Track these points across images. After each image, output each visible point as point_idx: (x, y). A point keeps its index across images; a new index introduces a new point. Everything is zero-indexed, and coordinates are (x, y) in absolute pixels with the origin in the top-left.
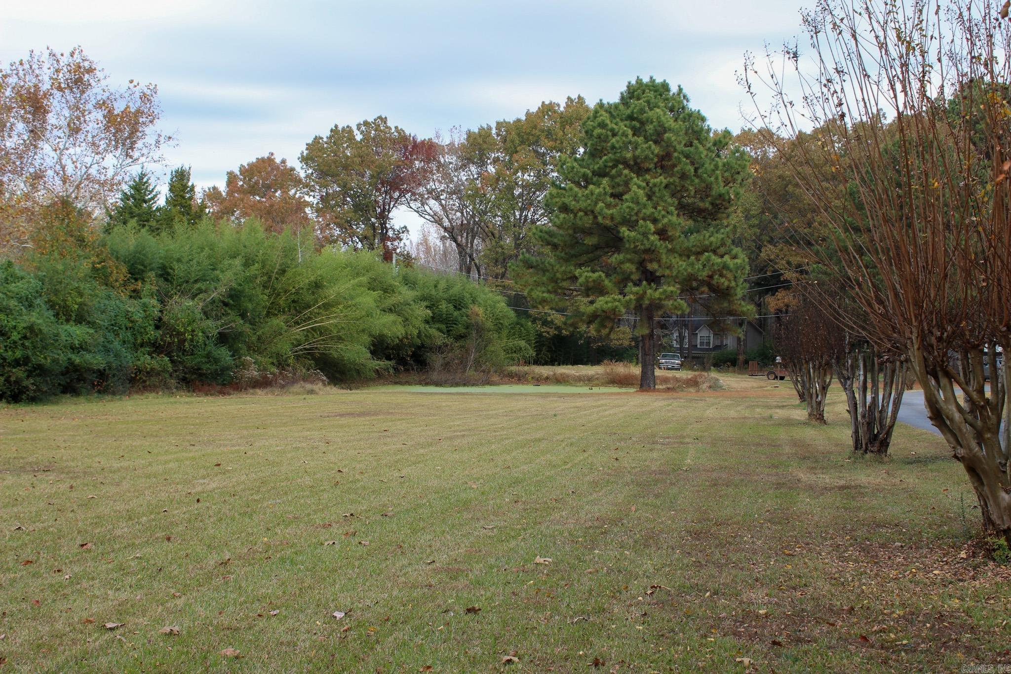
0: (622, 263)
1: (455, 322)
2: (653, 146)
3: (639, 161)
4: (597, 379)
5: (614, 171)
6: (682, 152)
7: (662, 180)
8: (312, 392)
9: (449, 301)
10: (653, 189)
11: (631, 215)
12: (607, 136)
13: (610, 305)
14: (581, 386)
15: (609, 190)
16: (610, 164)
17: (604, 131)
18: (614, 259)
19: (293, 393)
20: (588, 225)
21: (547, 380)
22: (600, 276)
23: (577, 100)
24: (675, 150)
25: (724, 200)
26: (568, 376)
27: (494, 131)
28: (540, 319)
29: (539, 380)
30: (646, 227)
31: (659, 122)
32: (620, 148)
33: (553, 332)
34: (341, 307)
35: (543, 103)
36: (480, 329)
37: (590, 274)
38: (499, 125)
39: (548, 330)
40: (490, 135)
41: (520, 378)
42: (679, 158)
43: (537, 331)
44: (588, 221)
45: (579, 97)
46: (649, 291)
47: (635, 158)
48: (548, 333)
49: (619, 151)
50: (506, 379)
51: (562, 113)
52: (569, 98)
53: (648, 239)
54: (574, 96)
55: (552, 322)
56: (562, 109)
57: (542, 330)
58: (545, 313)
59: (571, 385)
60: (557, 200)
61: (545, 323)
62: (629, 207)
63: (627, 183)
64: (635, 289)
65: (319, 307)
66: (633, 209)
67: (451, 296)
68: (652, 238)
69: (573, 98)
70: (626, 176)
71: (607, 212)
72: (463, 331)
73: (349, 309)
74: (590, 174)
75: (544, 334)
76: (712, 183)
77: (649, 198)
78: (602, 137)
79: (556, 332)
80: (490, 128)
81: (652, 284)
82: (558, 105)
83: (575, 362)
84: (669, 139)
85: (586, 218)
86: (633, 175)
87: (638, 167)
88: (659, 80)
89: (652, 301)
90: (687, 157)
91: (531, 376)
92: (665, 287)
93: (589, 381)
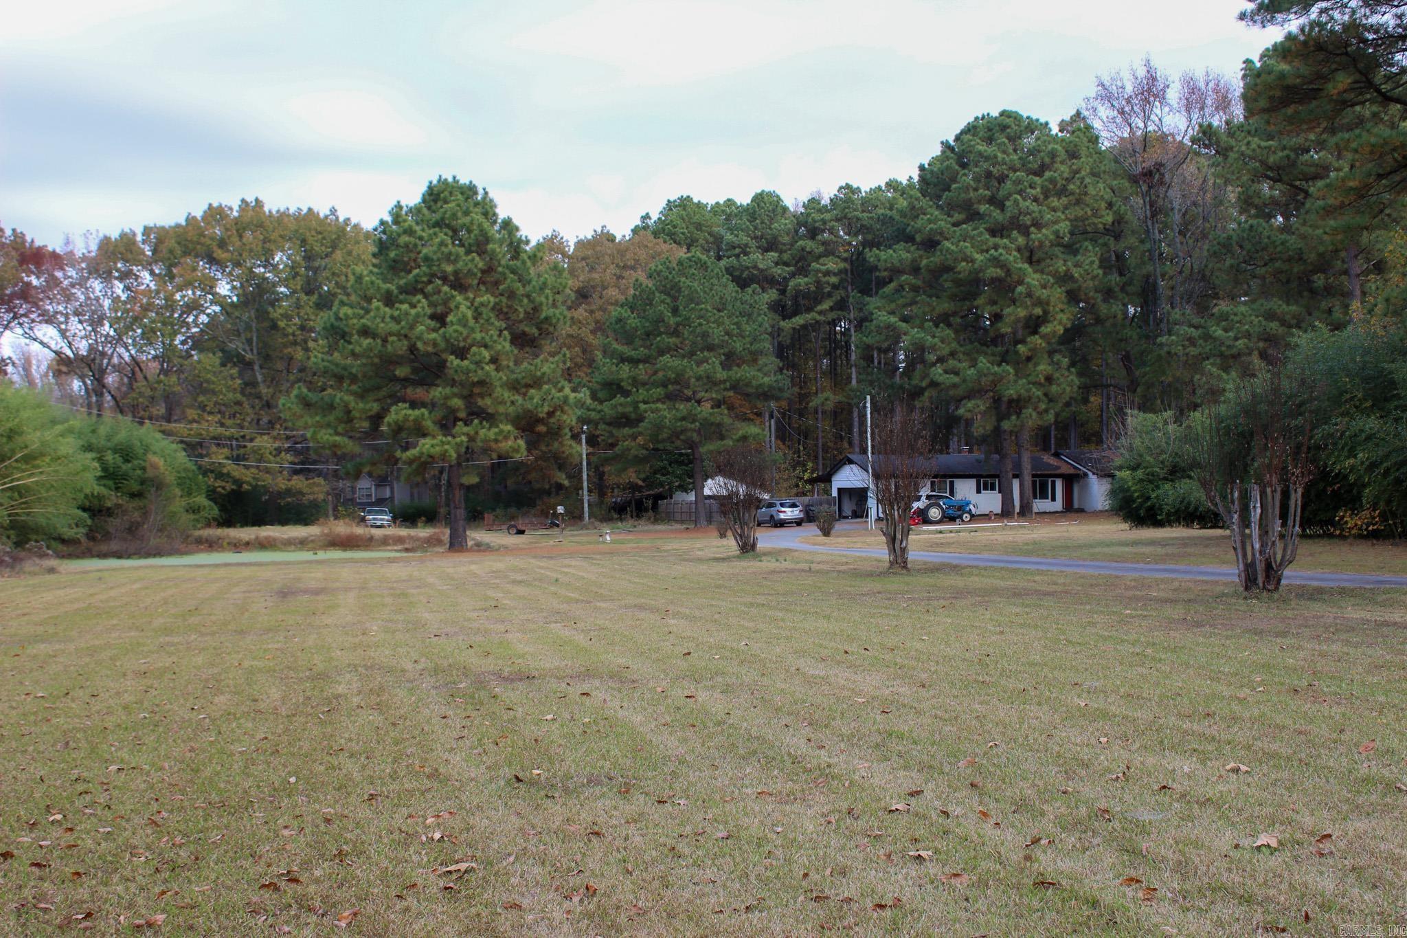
0: (447, 398)
1: (125, 477)
2: (477, 259)
3: (461, 275)
4: (312, 541)
5: (430, 288)
6: (508, 267)
7: (487, 298)
8: (52, 570)
9: (115, 451)
10: (480, 310)
11: (459, 341)
12: (415, 245)
13: (438, 449)
14: (294, 551)
15: (429, 311)
16: (425, 279)
17: (412, 239)
18: (437, 392)
19: (30, 573)
20: (400, 352)
21: (247, 545)
22: (423, 415)
23: (254, 204)
24: (500, 265)
25: (551, 325)
26: (275, 539)
27: (139, 238)
28: (212, 472)
29: (238, 546)
30: (480, 354)
31: (481, 231)
32: (438, 260)
33: (230, 486)
34: (47, 459)
35: (210, 205)
36: (159, 485)
37: (410, 412)
38: (147, 231)
39: (223, 484)
40: (134, 243)
41: (211, 545)
42: (504, 274)
43: (209, 486)
44: (401, 347)
45: (257, 200)
46: (482, 432)
47: (456, 273)
48: (223, 488)
49: (437, 263)
50: (194, 547)
51: (235, 218)
52: (243, 201)
53: (482, 369)
54: (250, 199)
55: (228, 474)
56: (235, 214)
57: (217, 485)
58: (220, 463)
59: (280, 550)
60: (355, 321)
61: (220, 476)
62: (456, 331)
63: (445, 302)
64: (466, 429)
65: (17, 461)
66: (461, 334)
67: (116, 445)
68: (487, 368)
69: (249, 200)
70: (446, 293)
71: (427, 335)
72: (135, 487)
73: (59, 461)
74: (396, 291)
75: (219, 489)
76: (541, 304)
77: (476, 319)
78: (411, 246)
79: (234, 487)
80: (134, 234)
81: (485, 423)
82: (231, 209)
83: (284, 522)
84: (493, 251)
85: (399, 344)
86: (455, 293)
87: (458, 284)
88: (464, 180)
89: (486, 441)
90: (513, 272)
91: (227, 541)
92: (501, 426)
93: (302, 544)
